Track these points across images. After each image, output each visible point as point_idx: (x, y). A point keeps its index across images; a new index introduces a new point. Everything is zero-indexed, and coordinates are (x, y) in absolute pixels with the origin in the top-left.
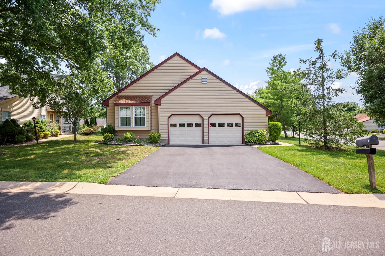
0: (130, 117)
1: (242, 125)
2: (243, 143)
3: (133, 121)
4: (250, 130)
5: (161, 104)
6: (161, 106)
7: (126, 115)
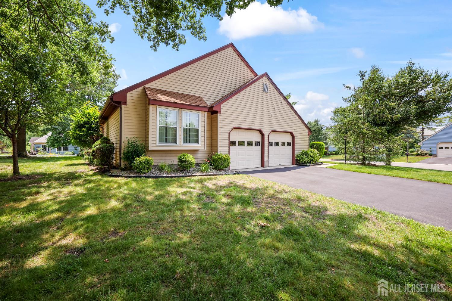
0: (176, 128)
1: (292, 144)
2: (293, 164)
3: (181, 136)
4: (303, 150)
5: (221, 112)
6: (221, 114)
7: (166, 124)
